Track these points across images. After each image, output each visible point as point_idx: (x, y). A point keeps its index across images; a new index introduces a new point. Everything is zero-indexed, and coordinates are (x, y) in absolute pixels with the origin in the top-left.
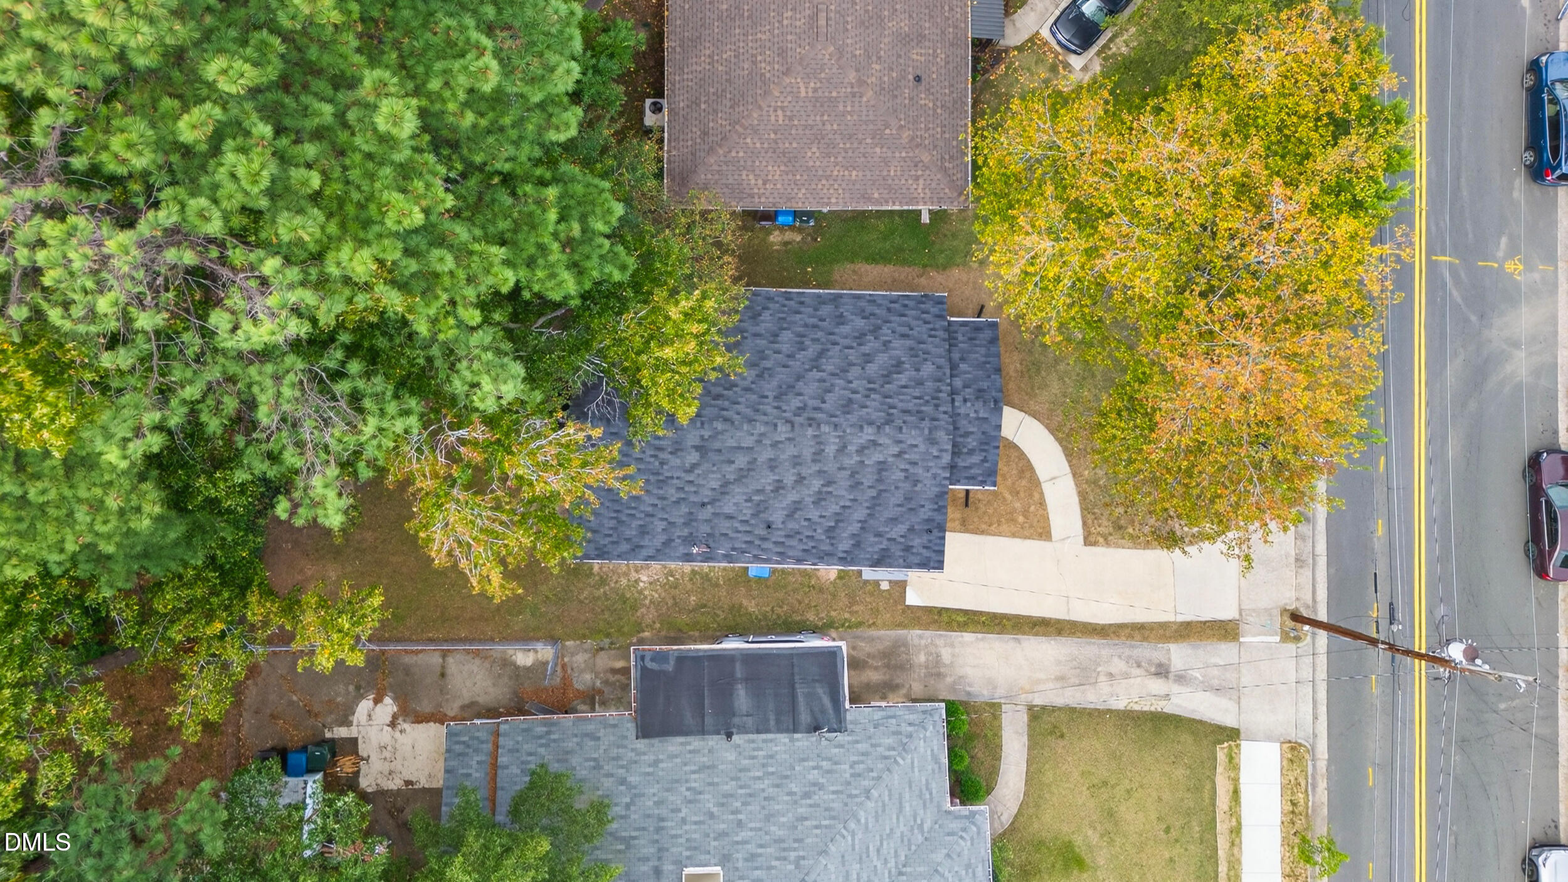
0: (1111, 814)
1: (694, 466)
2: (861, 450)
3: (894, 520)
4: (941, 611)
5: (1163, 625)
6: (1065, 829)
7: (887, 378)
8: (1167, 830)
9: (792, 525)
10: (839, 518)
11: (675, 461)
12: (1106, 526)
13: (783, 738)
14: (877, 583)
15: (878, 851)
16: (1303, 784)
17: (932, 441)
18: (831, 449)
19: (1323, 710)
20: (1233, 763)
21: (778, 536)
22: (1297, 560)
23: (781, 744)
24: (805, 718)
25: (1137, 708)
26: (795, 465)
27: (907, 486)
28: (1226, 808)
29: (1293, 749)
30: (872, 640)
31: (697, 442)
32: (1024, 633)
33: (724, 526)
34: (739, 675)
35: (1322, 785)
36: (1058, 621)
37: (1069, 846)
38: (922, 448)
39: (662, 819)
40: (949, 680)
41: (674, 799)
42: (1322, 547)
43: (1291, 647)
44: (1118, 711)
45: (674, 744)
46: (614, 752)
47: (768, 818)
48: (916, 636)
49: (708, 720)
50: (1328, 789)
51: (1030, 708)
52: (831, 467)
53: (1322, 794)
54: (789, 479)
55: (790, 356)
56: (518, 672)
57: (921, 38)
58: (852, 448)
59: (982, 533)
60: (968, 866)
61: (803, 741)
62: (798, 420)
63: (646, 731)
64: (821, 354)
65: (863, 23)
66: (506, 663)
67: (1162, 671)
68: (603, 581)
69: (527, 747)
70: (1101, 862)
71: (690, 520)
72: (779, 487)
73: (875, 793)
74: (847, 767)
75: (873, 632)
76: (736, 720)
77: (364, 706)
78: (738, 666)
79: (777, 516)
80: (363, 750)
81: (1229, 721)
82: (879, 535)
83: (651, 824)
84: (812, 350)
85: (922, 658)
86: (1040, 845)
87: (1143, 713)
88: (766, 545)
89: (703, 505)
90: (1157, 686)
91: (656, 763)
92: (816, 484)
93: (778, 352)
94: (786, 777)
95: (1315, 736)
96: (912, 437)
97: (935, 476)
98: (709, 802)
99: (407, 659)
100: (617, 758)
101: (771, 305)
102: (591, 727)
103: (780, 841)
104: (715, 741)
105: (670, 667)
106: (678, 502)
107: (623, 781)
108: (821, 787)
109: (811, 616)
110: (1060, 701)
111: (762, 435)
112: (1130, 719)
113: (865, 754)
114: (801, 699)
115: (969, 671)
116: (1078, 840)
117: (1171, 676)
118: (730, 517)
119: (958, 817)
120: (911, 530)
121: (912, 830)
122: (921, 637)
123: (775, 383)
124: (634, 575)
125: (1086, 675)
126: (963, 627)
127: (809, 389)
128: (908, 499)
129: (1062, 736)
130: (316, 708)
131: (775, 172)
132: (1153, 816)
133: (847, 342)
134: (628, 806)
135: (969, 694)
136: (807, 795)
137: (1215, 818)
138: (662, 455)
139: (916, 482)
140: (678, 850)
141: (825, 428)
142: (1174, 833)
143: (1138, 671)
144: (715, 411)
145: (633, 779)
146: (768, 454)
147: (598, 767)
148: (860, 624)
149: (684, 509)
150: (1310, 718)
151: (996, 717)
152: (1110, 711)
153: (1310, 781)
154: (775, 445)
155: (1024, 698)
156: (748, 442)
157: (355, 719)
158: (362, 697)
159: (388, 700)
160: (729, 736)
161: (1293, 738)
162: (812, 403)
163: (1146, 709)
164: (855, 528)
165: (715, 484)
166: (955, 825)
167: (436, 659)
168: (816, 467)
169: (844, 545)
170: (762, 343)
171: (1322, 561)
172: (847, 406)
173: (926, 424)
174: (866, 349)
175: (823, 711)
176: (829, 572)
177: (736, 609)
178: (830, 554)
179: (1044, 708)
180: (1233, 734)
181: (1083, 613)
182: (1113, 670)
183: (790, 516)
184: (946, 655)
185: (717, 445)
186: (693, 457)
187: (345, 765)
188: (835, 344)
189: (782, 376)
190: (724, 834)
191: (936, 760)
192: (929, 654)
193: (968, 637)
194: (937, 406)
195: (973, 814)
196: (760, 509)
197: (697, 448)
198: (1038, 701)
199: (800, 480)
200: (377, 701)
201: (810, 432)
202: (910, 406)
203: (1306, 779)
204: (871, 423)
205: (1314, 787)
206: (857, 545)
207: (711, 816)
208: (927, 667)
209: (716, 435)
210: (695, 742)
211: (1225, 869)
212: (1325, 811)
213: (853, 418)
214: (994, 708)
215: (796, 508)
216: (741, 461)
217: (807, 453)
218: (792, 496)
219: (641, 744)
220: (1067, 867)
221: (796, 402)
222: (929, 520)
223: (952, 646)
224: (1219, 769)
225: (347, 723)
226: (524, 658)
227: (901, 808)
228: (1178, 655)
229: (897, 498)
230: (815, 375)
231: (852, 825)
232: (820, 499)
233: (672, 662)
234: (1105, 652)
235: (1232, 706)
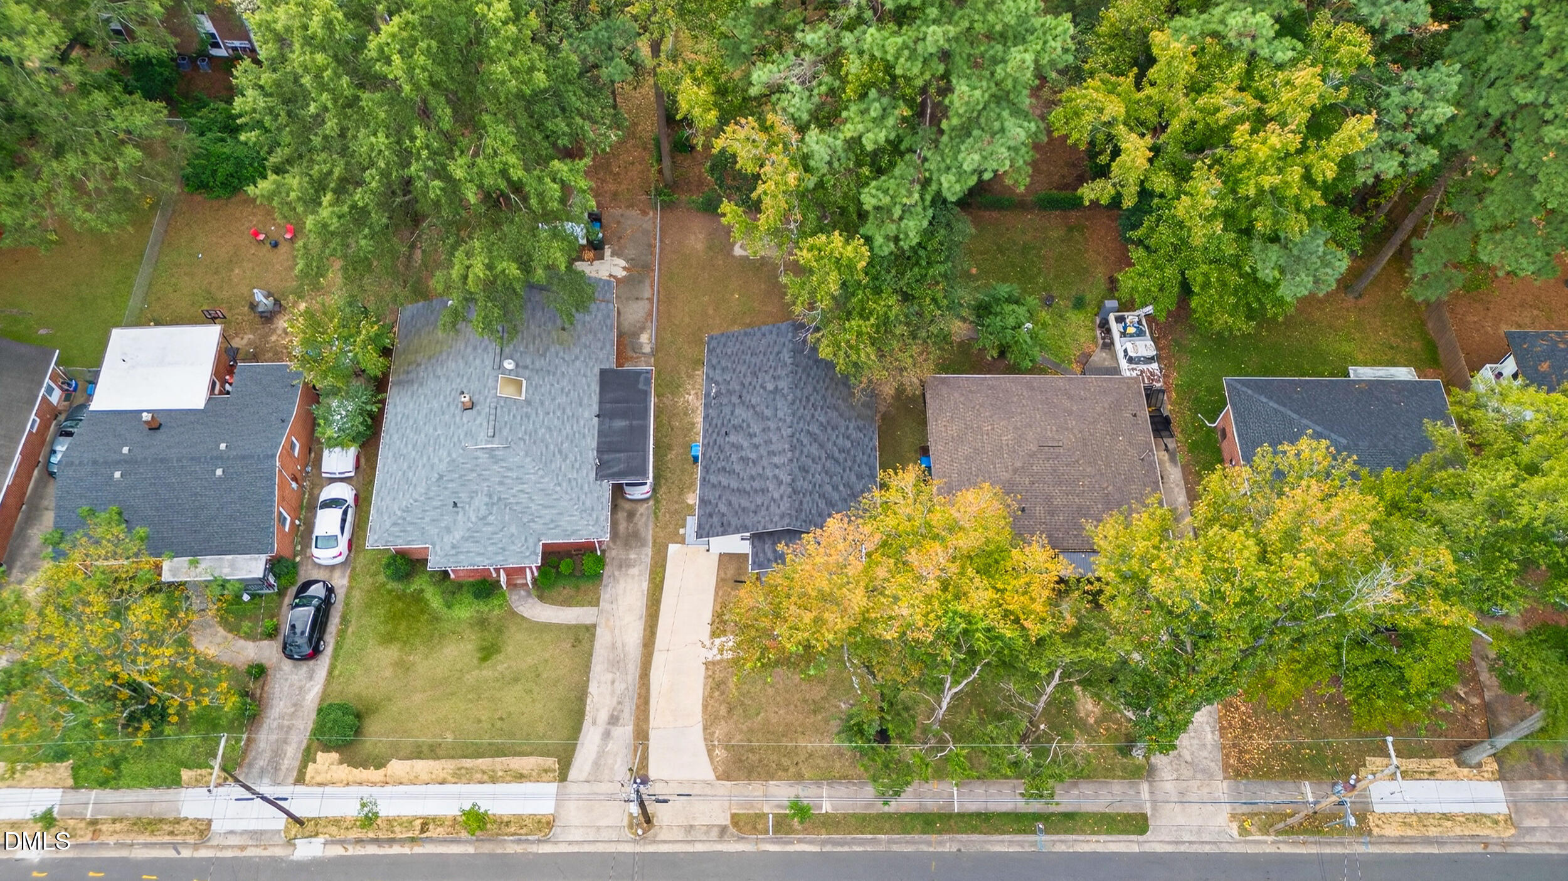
0: (516, 680)
1: (764, 388)
2: (776, 477)
3: (730, 504)
4: (664, 567)
5: (646, 719)
6: (510, 649)
7: (822, 496)
8: (501, 719)
9: (727, 447)
10: (732, 472)
11: (767, 378)
12: (719, 676)
13: (594, 444)
14: (684, 526)
15: (521, 491)
16: (522, 831)
17: (782, 517)
18: (776, 460)
19: (575, 849)
20: (540, 775)
21: (720, 440)
22: (691, 826)
23: (592, 442)
24: (606, 457)
25: (589, 701)
26: (766, 442)
27: (753, 507)
28: (512, 766)
29: (548, 823)
30: (646, 525)
31: (780, 387)
32: (646, 621)
33: (727, 410)
34: (634, 422)
35: (519, 849)
36: (654, 643)
37: (498, 651)
38: (778, 511)
39: (554, 374)
40: (617, 573)
41: (565, 382)
42: (700, 848)
43: (626, 822)
44: (588, 686)
45: (595, 387)
46: (594, 356)
47: (549, 429)
48: (649, 551)
49: (608, 406)
50: (516, 853)
51: (594, 626)
52: (765, 462)
53: (512, 849)
54: (756, 440)
55: (835, 444)
56: (636, 335)
57: (1052, 513)
58: (777, 471)
59: (716, 593)
60: (504, 549)
61: (592, 455)
62: (795, 441)
63: (603, 372)
64: (837, 461)
65: (1055, 471)
66: (643, 329)
67: (614, 720)
68: (690, 376)
69: (600, 315)
70: (484, 672)
71: (730, 393)
72: (751, 436)
73: (558, 489)
74: (575, 476)
75: (651, 526)
76: (607, 420)
77: (623, 263)
78: (640, 422)
79: (732, 438)
80: (596, 263)
81: (573, 774)
82: (720, 497)
83: (552, 369)
84: (841, 457)
85: (632, 556)
86: (500, 631)
87: (585, 705)
88: (715, 435)
89: (740, 397)
90: (603, 716)
91: (585, 376)
92: (753, 456)
93: (837, 436)
94: (572, 441)
95: (556, 843)
96: (785, 505)
97: (759, 522)
98: (562, 400)
99: (647, 282)
100: (590, 358)
101: (867, 439)
102: (608, 346)
103: (536, 431)
104: (595, 408)
105: (641, 386)
106: (743, 385)
107: (577, 358)
108: (564, 460)
109: (663, 490)
110: (597, 645)
111: (785, 421)
112: (582, 696)
113: (582, 488)
114: (618, 455)
115: (622, 585)
116: (501, 657)
117: (609, 727)
118: (732, 413)
119: (536, 545)
120: (723, 515)
121: (532, 514)
122: (647, 555)
123: (817, 432)
124: (693, 392)
125: (616, 664)
126: (652, 580)
127: (814, 450)
128: (744, 510)
129: (574, 646)
130: (622, 241)
131: (954, 429)
132: (512, 709)
133: (845, 477)
134: (563, 359)
135: (607, 586)
136: (560, 452)
137: (505, 756)
138: (772, 371)
139: (755, 512)
140: (536, 380)
141: (789, 454)
142: (499, 724)
143: (615, 700)
144: (799, 396)
145: (578, 363)
146: (772, 425)
147: (585, 347)
148: (657, 518)
149: (737, 388)
150: (570, 838)
151: (590, 604)
152: (588, 681)
153: (524, 837)
154: (779, 429)
155: (602, 622)
156: (780, 414)
157: (615, 258)
158: (627, 262)
159: (624, 273)
160: (598, 416)
161: (557, 823)
162: (805, 451)
163: (588, 708)
164: (725, 482)
165: (753, 401)
166: (531, 541)
167: (647, 295)
168: (765, 454)
169: (713, 479)
170: (843, 430)
171: (689, 848)
172: (804, 470)
173: (794, 513)
174: (841, 488)
175: (609, 468)
176: (693, 499)
177: (670, 448)
178: (707, 472)
179: (594, 635)
180: (563, 777)
181: (658, 659)
182: (616, 684)
183: (733, 445)
184: (634, 571)
185: (778, 397)
186: (770, 387)
187: (589, 254)
188: (844, 470)
189: (822, 437)
190: (542, 403)
191: (574, 532)
192: (635, 561)
193: (645, 585)
194: (805, 521)
195: (537, 555)
196: (737, 428)
197: (776, 388)
198: (599, 631)
199: (756, 447)
200: (624, 268)
201: (787, 446)
202: (805, 506)
203: (526, 834)
204: (793, 480)
205: (519, 841)
206: (714, 486)
207: (554, 399)
208: (626, 559)
209: (785, 396)
210: (595, 398)
211: (468, 765)
212: (499, 851)
213: (797, 471)
214: (595, 602)
215: (738, 447)
216: (768, 413)
217: (773, 447)
218: (746, 444)
219: (597, 371)
220: (482, 649)
221: (805, 441)
222: (729, 524)
223: (639, 575)
224: (540, 760)
225: (613, 255)
226: (644, 338)
227: (546, 507)
228: (625, 732)
229: (745, 503)
230: (824, 456)
231: (541, 473)
232: (744, 460)
233: (644, 388)
234: (630, 678)
235: (584, 776)
